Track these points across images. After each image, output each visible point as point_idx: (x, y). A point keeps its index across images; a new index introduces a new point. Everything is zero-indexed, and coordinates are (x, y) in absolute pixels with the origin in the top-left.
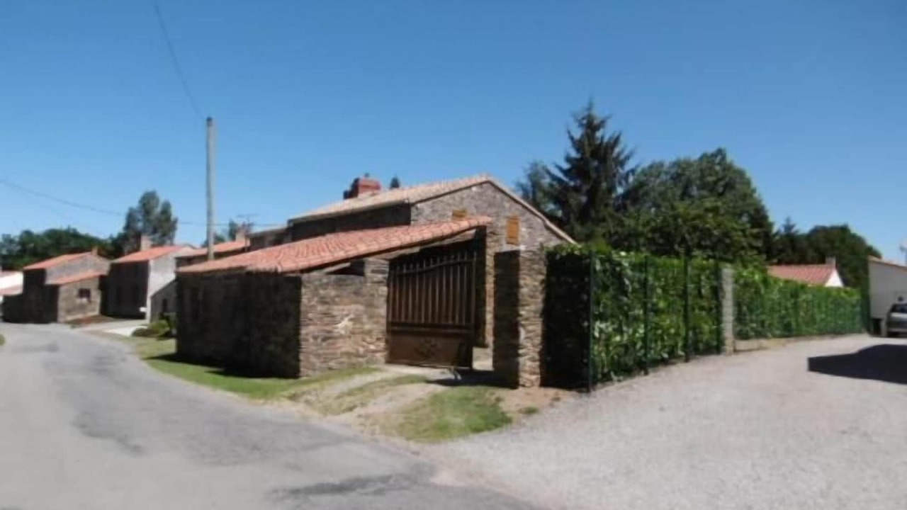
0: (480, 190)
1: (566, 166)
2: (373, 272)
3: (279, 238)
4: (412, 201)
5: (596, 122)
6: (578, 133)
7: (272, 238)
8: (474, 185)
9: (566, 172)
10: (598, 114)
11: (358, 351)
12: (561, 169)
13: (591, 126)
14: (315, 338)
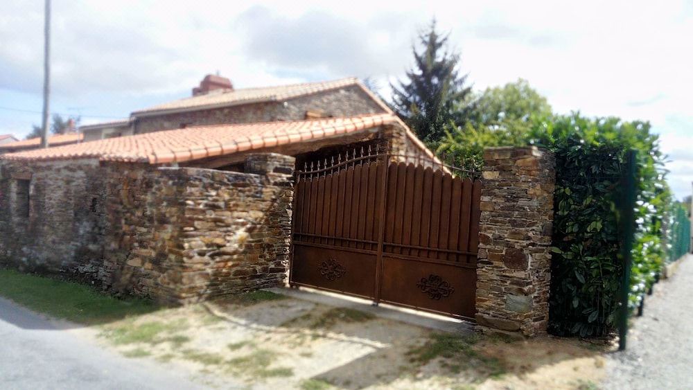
0: (347, 93)
1: (408, 82)
2: (276, 170)
3: (119, 130)
4: (279, 98)
5: (438, 41)
6: (422, 50)
7: (110, 131)
8: (342, 88)
9: (408, 88)
10: (441, 32)
11: (255, 271)
12: (403, 86)
13: (433, 45)
14: (202, 254)
